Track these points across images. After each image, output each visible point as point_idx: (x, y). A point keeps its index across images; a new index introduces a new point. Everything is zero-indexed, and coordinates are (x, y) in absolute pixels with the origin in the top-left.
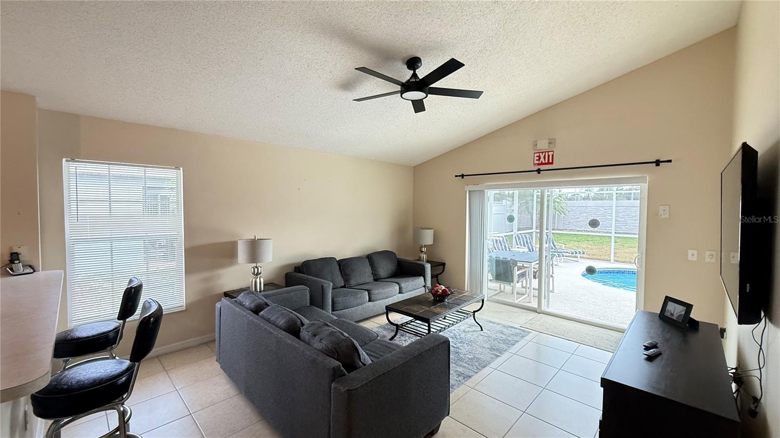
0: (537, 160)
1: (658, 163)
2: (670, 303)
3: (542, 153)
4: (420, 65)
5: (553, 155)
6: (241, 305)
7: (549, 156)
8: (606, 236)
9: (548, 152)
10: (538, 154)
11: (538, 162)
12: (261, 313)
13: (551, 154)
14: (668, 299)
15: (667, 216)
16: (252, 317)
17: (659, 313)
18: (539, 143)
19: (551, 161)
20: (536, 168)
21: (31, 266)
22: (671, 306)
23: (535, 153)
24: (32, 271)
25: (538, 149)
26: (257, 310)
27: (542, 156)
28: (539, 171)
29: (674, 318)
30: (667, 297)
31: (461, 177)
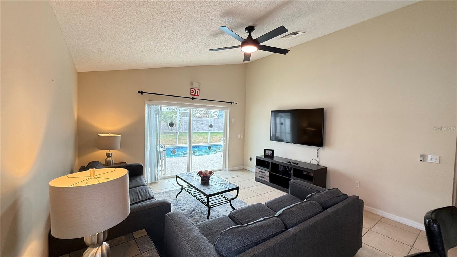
0: (192, 92)
1: (232, 103)
2: (266, 151)
3: (194, 89)
5: (199, 92)
7: (197, 91)
9: (197, 89)
10: (192, 90)
11: (192, 94)
13: (198, 90)
14: (265, 150)
15: (234, 123)
17: (264, 155)
18: (194, 83)
19: (198, 95)
20: (191, 97)
22: (267, 152)
23: (191, 88)
25: (193, 86)
27: (194, 91)
28: (193, 99)
29: (269, 155)
31: (140, 93)
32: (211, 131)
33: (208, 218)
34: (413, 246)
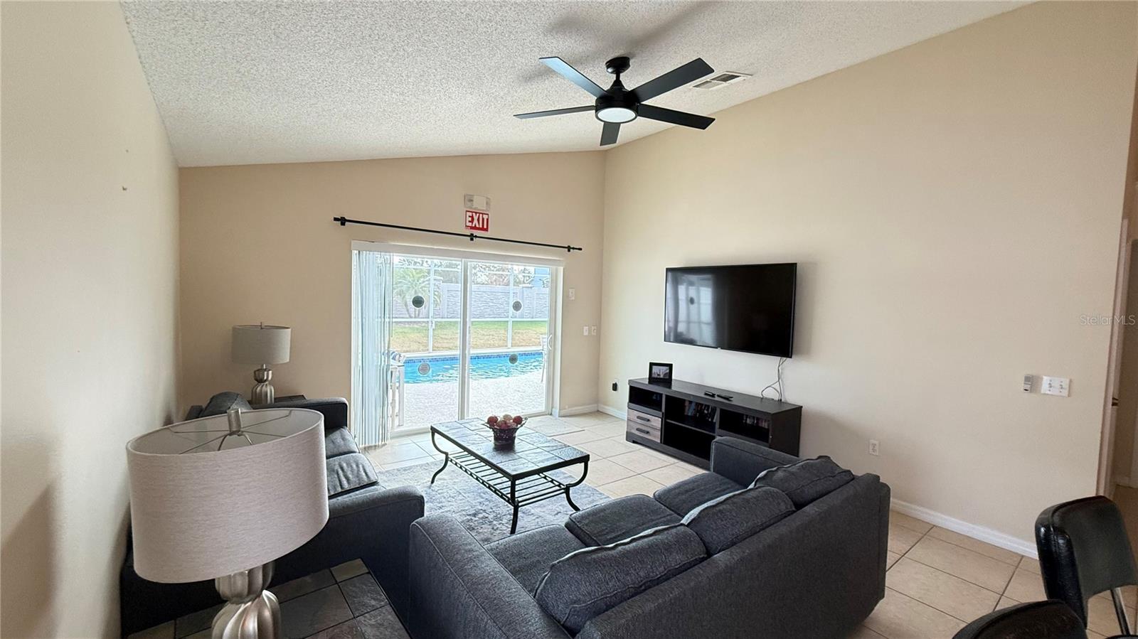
0: (470, 222)
1: (569, 248)
2: (654, 367)
3: (476, 213)
5: (487, 220)
7: (483, 219)
9: (483, 214)
10: (470, 214)
11: (470, 224)
13: (485, 217)
14: (652, 365)
18: (476, 199)
19: (485, 227)
20: (468, 232)
22: (655, 369)
23: (467, 211)
25: (474, 207)
27: (476, 218)
28: (472, 237)
29: (662, 376)
30: (650, 363)
31: (340, 222)
32: (516, 317)
33: (513, 531)
34: (1004, 593)
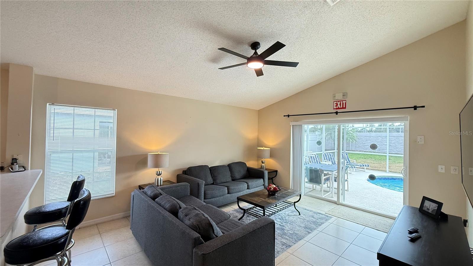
0: (335, 106)
1: (415, 108)
2: (426, 201)
3: (339, 101)
4: (259, 47)
5: (345, 103)
6: (146, 194)
7: (343, 103)
8: (384, 155)
9: (343, 101)
10: (336, 103)
11: (336, 107)
12: (157, 199)
13: (344, 102)
14: (425, 199)
15: (423, 143)
16: (151, 202)
18: (337, 95)
19: (344, 107)
20: (335, 111)
21: (23, 167)
22: (427, 204)
23: (334, 102)
24: (24, 170)
25: (336, 99)
26: (154, 198)
27: (339, 103)
28: (337, 113)
29: (430, 211)
30: (424, 197)
